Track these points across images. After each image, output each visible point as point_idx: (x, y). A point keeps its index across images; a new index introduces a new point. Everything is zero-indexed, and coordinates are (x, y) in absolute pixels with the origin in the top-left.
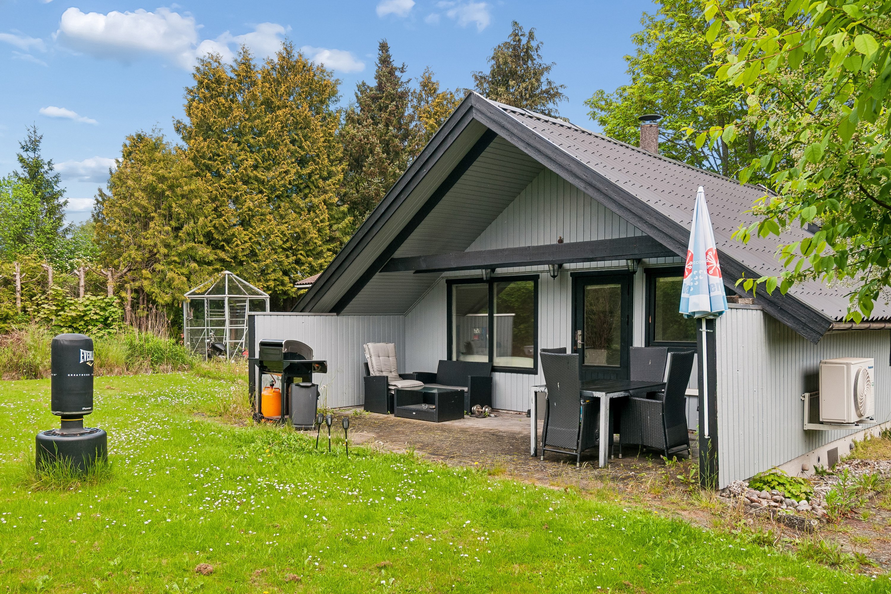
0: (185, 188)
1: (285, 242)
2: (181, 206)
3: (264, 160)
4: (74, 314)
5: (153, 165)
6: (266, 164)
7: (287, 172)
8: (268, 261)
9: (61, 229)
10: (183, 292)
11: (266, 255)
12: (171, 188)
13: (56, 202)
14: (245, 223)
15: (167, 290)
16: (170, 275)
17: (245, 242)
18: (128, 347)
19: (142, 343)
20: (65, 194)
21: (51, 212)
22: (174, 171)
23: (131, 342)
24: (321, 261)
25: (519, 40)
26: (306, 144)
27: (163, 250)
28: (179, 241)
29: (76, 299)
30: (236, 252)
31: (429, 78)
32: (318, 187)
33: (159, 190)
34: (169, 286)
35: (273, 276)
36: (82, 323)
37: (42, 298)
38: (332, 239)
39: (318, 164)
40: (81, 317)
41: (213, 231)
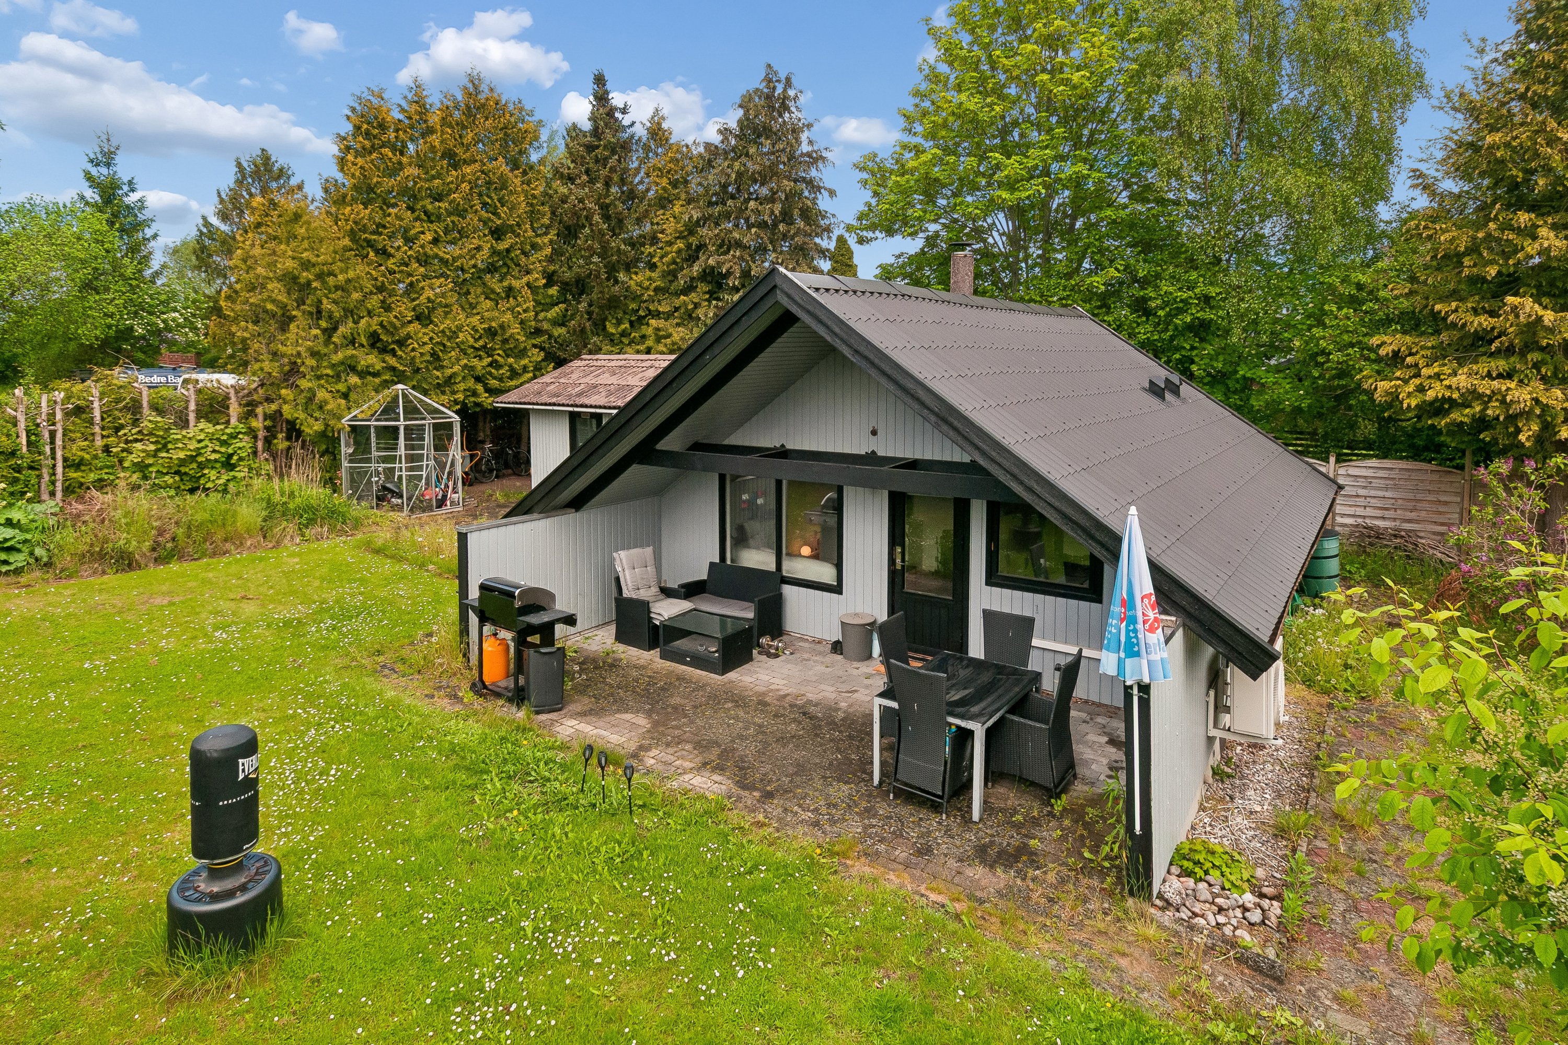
0: (340, 277)
1: (476, 340)
2: (335, 302)
3: (447, 231)
4: (182, 455)
5: (293, 244)
6: (449, 238)
7: (478, 248)
8: (456, 368)
9: (149, 272)
10: (340, 418)
11: (453, 359)
12: (320, 277)
13: (140, 235)
14: (422, 318)
15: (317, 414)
16: (321, 395)
17: (424, 344)
18: (264, 504)
19: (284, 500)
20: (154, 225)
21: (134, 249)
22: (325, 255)
23: (269, 499)
24: (525, 362)
25: (774, 88)
26: (503, 211)
27: (311, 362)
28: (332, 346)
29: (184, 433)
30: (413, 358)
31: (659, 124)
32: (519, 265)
33: (302, 281)
34: (321, 408)
35: (462, 386)
36: (194, 465)
37: (134, 431)
38: (538, 332)
39: (518, 235)
40: (192, 458)
41: (380, 331)
